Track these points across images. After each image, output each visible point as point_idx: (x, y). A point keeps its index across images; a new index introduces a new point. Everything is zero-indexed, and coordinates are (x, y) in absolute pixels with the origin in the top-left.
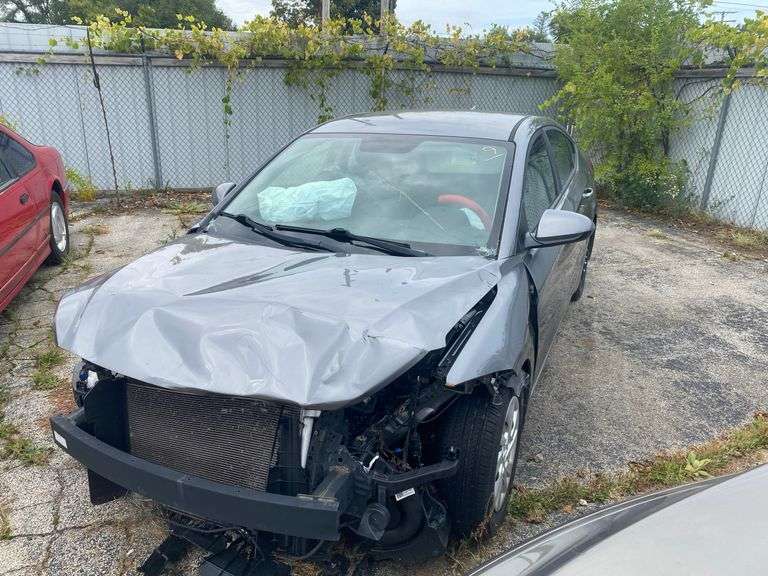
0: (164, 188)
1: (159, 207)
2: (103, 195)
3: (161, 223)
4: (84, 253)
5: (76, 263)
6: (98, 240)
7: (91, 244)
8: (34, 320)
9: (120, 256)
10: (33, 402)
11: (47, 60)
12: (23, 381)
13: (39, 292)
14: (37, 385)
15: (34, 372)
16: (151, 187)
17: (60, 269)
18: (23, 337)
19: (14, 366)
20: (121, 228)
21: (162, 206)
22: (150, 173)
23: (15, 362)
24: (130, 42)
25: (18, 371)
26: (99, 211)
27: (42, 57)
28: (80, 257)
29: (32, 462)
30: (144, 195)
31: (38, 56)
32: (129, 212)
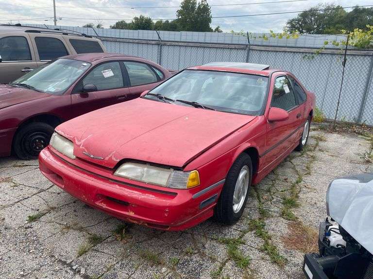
0: (361, 123)
1: (357, 133)
2: (325, 121)
3: (358, 143)
4: (313, 148)
5: (308, 153)
6: (321, 144)
7: (317, 145)
8: (284, 177)
9: (333, 156)
10: (279, 224)
11: (320, 52)
12: (276, 209)
13: (288, 163)
14: (282, 214)
15: (281, 206)
16: (354, 122)
17: (300, 154)
18: (278, 184)
19: (273, 198)
20: (334, 140)
21: (359, 133)
22: (355, 114)
23: (273, 196)
24: (369, 42)
25: (274, 202)
26: (322, 129)
27: (318, 50)
28: (310, 150)
29: (275, 262)
30: (349, 125)
31: (316, 50)
32: (339, 133)
